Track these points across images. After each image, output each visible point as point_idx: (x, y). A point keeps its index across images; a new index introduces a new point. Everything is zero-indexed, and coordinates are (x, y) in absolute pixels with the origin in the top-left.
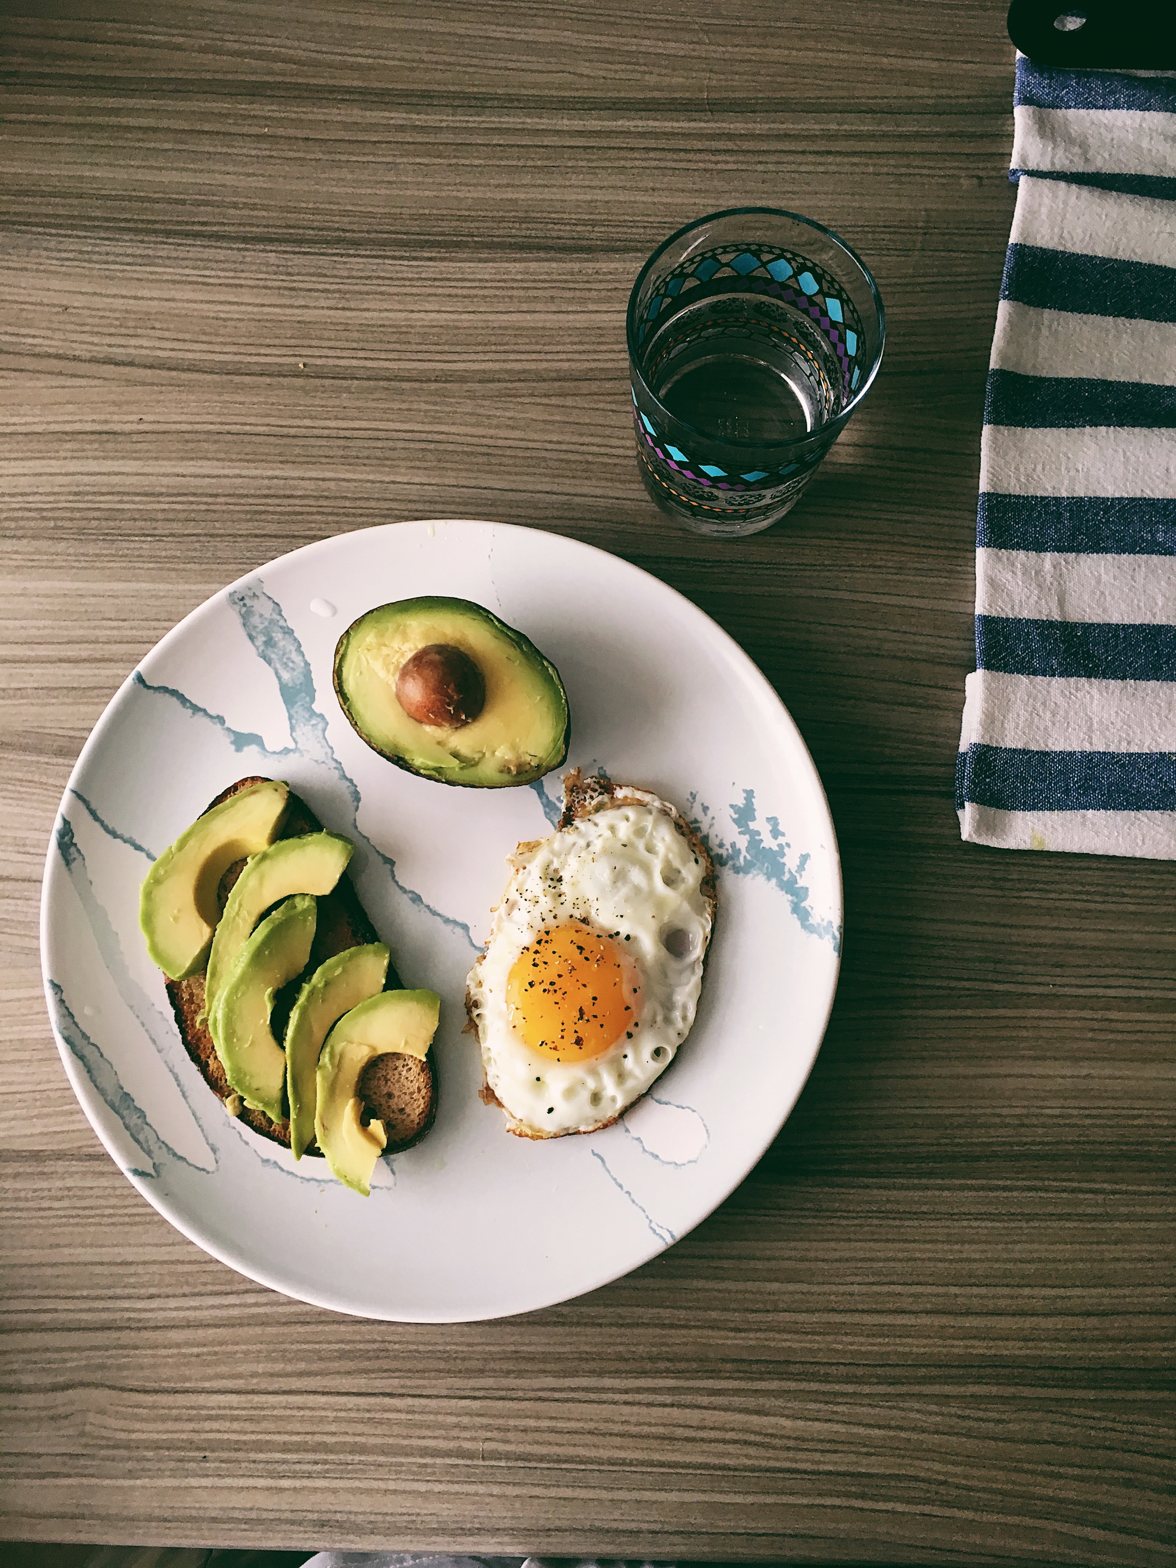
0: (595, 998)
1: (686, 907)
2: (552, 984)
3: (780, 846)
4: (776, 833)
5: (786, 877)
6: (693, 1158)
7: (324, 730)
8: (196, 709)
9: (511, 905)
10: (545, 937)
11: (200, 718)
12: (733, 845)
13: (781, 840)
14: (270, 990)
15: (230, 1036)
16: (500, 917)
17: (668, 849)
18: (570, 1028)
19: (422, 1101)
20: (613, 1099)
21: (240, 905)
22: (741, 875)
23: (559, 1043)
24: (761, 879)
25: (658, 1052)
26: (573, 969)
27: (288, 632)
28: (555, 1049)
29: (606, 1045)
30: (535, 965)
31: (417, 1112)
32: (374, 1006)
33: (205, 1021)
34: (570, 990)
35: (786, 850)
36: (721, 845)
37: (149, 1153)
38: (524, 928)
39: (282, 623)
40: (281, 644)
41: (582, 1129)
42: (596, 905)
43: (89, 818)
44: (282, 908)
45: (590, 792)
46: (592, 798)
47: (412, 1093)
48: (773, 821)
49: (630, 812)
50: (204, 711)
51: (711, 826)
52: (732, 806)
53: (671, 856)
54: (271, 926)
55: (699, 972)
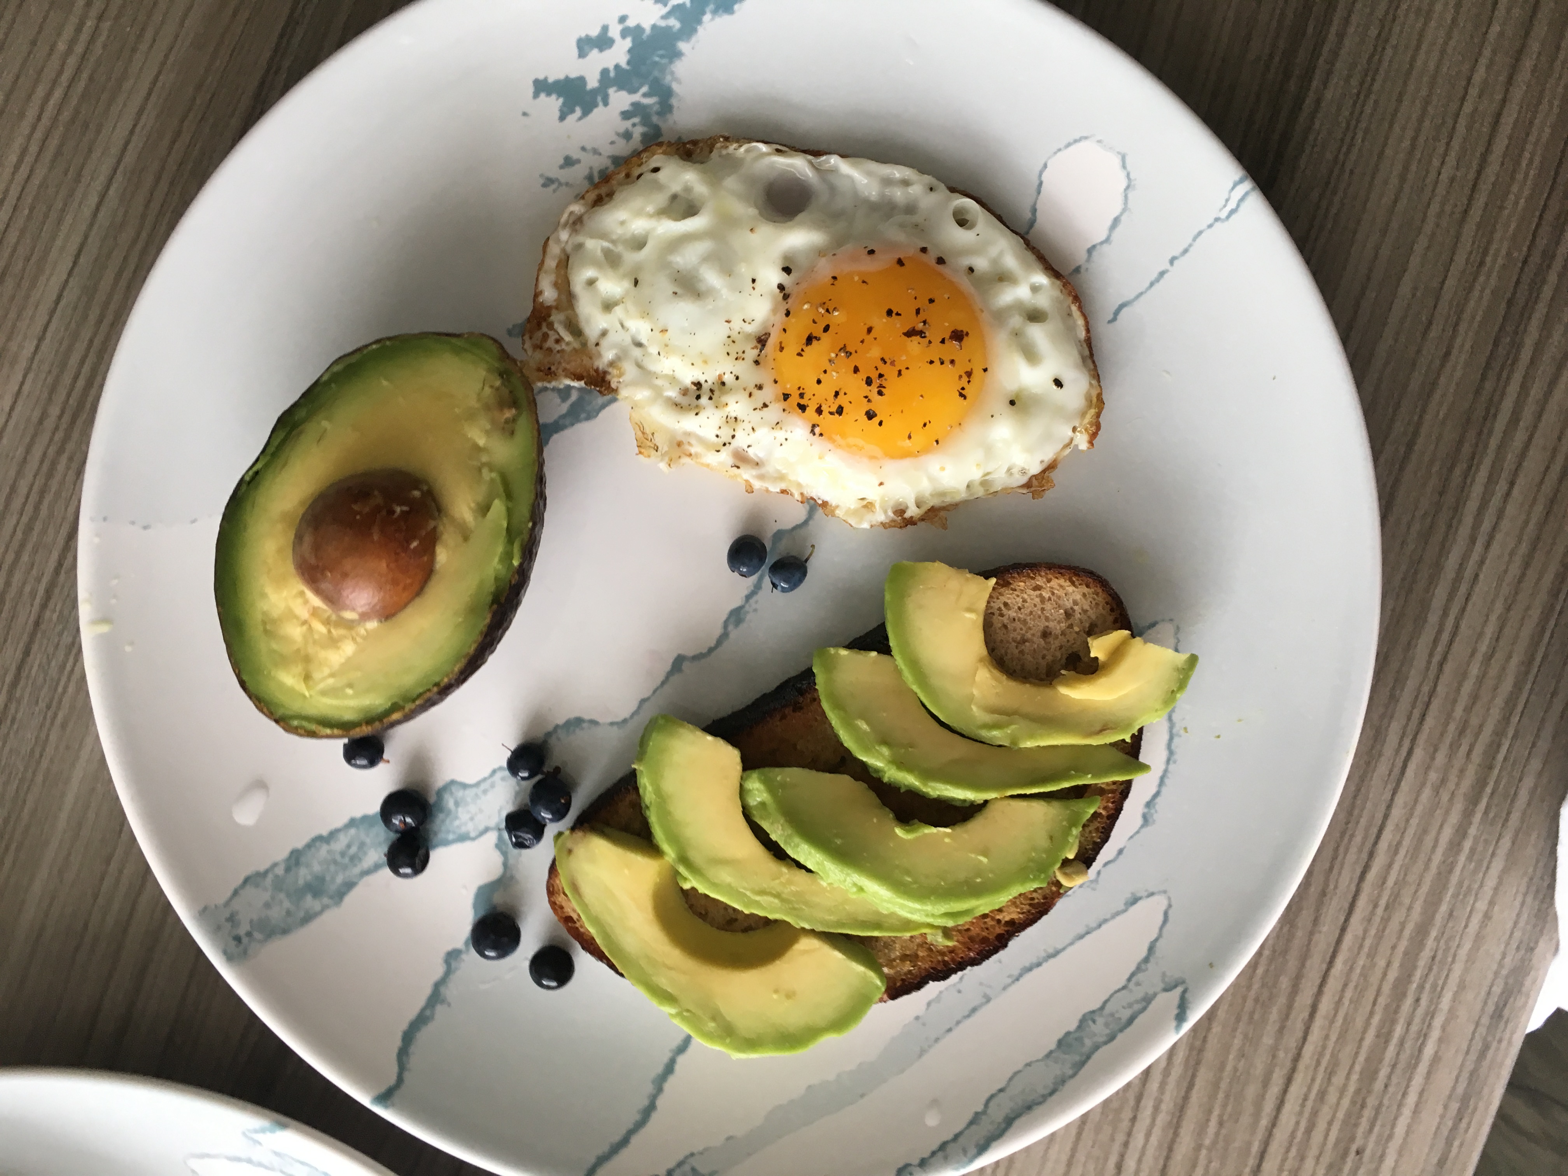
0: (890, 313)
1: (731, 182)
2: (869, 382)
3: (624, 33)
4: (603, 42)
5: (674, 23)
6: (1117, 161)
7: (465, 786)
8: (436, 997)
9: (741, 459)
10: (795, 399)
11: (451, 991)
12: (626, 115)
13: (615, 31)
14: (899, 831)
15: (975, 890)
16: (761, 477)
17: (639, 213)
18: (937, 351)
19: (1055, 583)
20: (1035, 289)
21: (762, 892)
22: (674, 101)
23: (960, 368)
24: (680, 68)
25: (962, 222)
26: (843, 349)
27: (296, 858)
28: (969, 374)
29: (958, 297)
30: (840, 411)
31: (1071, 589)
32: (915, 664)
33: (947, 932)
34: (875, 353)
35: (631, 23)
36: (627, 135)
37: (1148, 1000)
38: (780, 435)
39: (280, 871)
40: (317, 868)
41: (1082, 334)
42: (737, 325)
43: (625, 1154)
44: (765, 825)
45: (550, 343)
46: (558, 341)
47: (1043, 600)
48: (585, 45)
49: (581, 275)
50: (437, 986)
51: (595, 152)
52: (562, 118)
53: (650, 209)
54: (797, 840)
55: (834, 160)
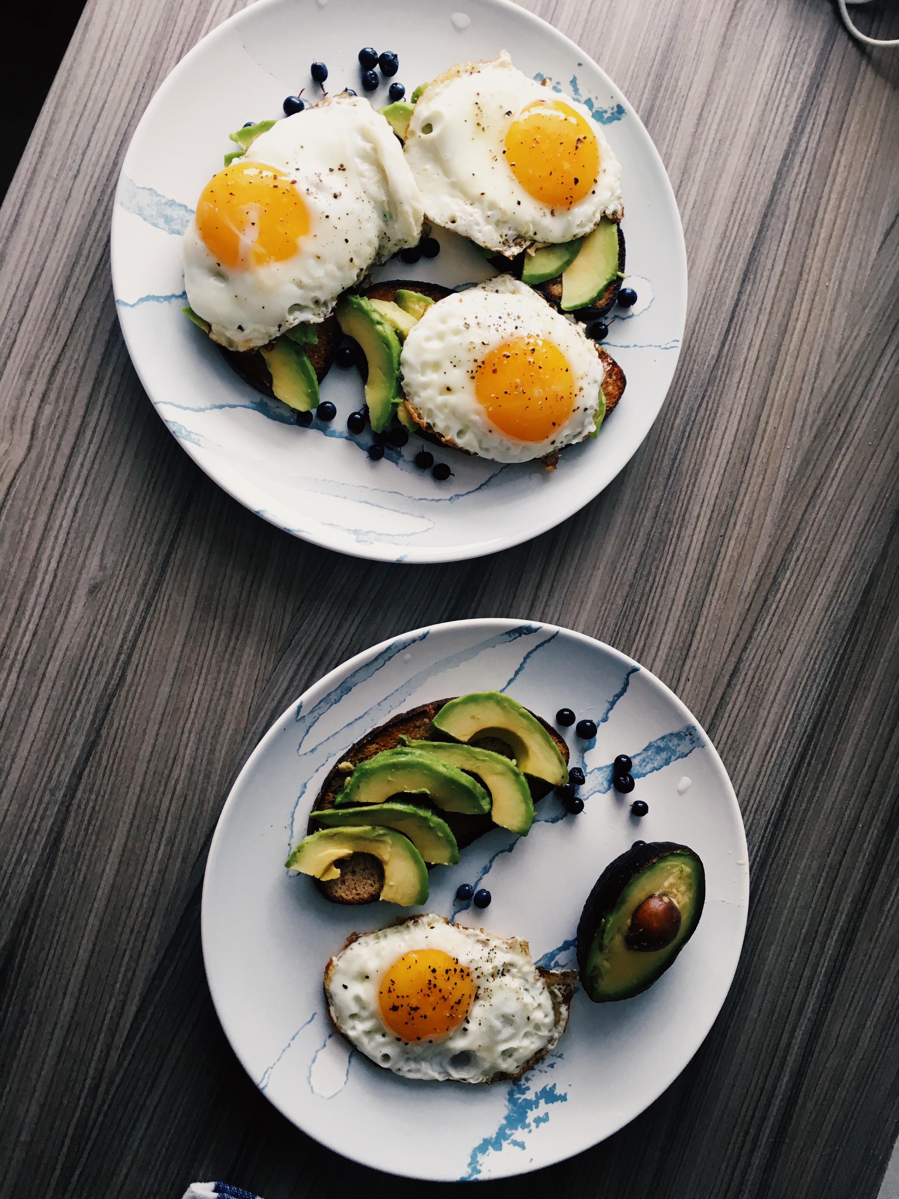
0: (425, 1017)
1: (487, 1065)
2: (435, 986)
3: (529, 1125)
4: (538, 1121)
5: (508, 1132)
6: (315, 1089)
7: (599, 791)
8: (613, 704)
9: (485, 943)
10: (465, 974)
11: (607, 706)
12: (528, 1089)
13: (533, 1125)
14: (428, 792)
15: (396, 767)
16: (477, 935)
17: (525, 1048)
18: (404, 1002)
19: (350, 897)
20: (354, 1028)
21: (484, 761)
22: (507, 1097)
23: (393, 995)
24: (505, 1112)
25: (386, 1057)
26: (445, 1000)
27: (667, 762)
28: (390, 991)
29: (392, 1024)
30: (447, 972)
31: (343, 895)
32: (416, 861)
33: (403, 743)
34: (431, 999)
35: (527, 1130)
36: (527, 1080)
37: (312, 712)
38: (470, 957)
39: (673, 758)
40: (658, 758)
41: (332, 1009)
42: (487, 1004)
43: (538, 643)
44: (483, 790)
45: (564, 988)
46: (559, 989)
47: (355, 888)
48: (545, 1119)
49: (550, 1019)
50: (611, 708)
51: (541, 1071)
52: (555, 1085)
53: (521, 1051)
54: (471, 787)
55: (441, 1078)
